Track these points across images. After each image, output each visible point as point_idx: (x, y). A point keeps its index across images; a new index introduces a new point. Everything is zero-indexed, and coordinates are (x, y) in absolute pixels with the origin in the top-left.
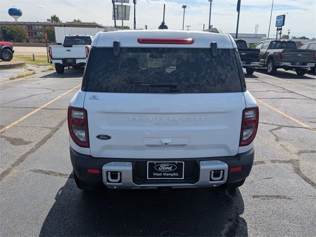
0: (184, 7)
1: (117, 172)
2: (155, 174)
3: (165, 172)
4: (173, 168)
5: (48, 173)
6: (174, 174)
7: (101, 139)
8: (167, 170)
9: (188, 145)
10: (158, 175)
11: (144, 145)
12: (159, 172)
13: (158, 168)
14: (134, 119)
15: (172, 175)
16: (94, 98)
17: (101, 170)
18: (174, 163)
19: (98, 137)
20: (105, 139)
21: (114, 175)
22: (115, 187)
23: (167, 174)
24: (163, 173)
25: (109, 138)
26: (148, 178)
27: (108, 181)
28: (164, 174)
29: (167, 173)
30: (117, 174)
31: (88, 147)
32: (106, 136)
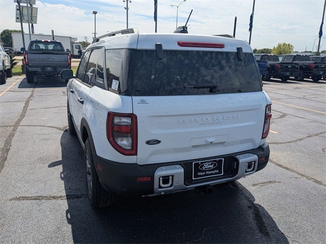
0: (95, 13)
1: (168, 176)
2: (199, 174)
3: (207, 171)
4: (214, 166)
5: (36, 198)
6: (215, 171)
7: (151, 144)
8: (210, 168)
9: (227, 141)
10: (202, 174)
11: (191, 146)
12: (203, 171)
13: (201, 167)
14: (184, 121)
15: (213, 172)
16: (143, 102)
17: (153, 177)
18: (215, 161)
19: (148, 143)
20: (155, 144)
21: (166, 179)
22: (163, 193)
23: (210, 173)
24: (205, 171)
25: (159, 142)
26: (193, 179)
27: (160, 187)
28: (207, 173)
29: (209, 171)
30: (169, 179)
31: (136, 154)
32: (156, 141)
